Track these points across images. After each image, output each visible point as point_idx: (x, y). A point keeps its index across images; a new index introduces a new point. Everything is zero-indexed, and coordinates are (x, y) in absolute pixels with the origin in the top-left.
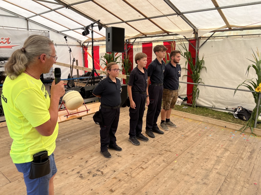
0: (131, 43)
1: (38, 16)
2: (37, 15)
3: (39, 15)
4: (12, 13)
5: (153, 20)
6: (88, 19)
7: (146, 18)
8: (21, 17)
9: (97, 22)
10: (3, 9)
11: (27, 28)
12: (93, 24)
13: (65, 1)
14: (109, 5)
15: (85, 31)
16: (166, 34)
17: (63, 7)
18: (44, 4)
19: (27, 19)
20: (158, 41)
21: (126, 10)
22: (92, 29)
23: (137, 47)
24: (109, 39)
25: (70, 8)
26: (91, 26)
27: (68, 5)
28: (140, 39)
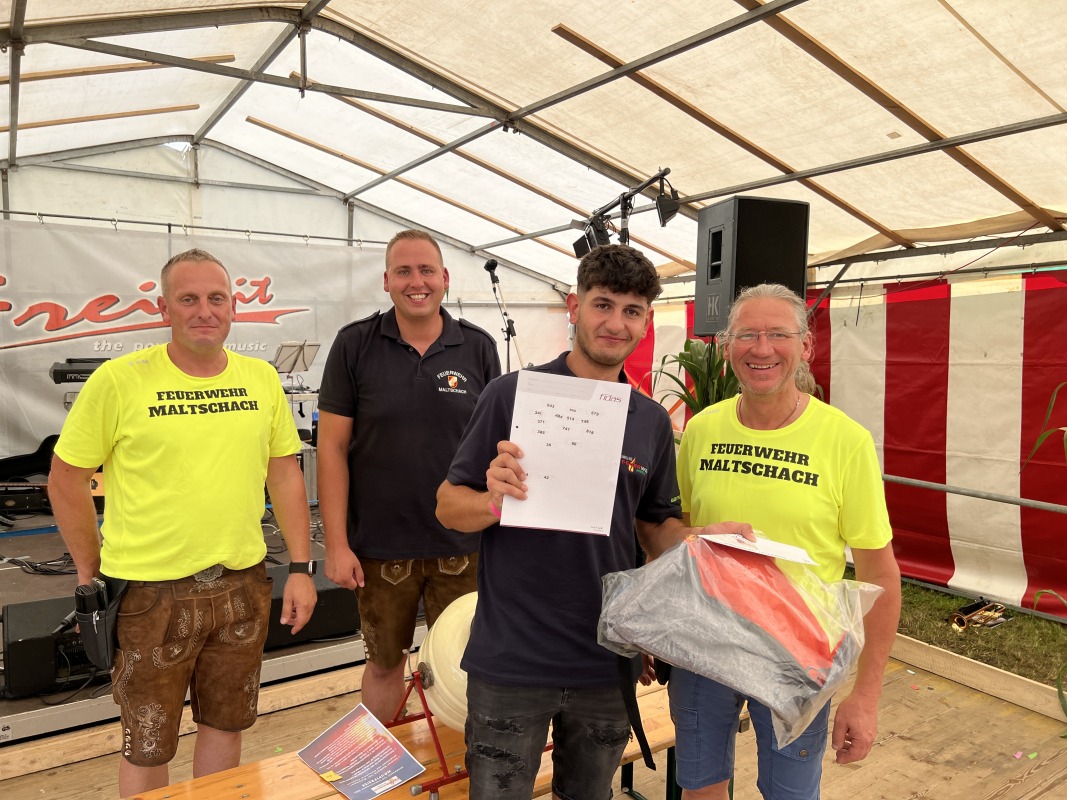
0: (818, 287)
1: (391, 181)
2: (386, 177)
3: (394, 176)
4: (293, 177)
5: (977, 154)
6: (605, 175)
7: (936, 141)
8: (328, 193)
9: (654, 180)
10: (258, 162)
11: (346, 237)
12: (630, 197)
13: (499, 97)
14: (723, 88)
15: (588, 235)
16: (1045, 230)
17: (493, 128)
18: (409, 123)
19: (351, 200)
20: (990, 273)
21: (815, 106)
22: (624, 223)
23: (856, 303)
24: (719, 267)
25: (524, 130)
26: (618, 209)
27: (512, 116)
28: (872, 262)
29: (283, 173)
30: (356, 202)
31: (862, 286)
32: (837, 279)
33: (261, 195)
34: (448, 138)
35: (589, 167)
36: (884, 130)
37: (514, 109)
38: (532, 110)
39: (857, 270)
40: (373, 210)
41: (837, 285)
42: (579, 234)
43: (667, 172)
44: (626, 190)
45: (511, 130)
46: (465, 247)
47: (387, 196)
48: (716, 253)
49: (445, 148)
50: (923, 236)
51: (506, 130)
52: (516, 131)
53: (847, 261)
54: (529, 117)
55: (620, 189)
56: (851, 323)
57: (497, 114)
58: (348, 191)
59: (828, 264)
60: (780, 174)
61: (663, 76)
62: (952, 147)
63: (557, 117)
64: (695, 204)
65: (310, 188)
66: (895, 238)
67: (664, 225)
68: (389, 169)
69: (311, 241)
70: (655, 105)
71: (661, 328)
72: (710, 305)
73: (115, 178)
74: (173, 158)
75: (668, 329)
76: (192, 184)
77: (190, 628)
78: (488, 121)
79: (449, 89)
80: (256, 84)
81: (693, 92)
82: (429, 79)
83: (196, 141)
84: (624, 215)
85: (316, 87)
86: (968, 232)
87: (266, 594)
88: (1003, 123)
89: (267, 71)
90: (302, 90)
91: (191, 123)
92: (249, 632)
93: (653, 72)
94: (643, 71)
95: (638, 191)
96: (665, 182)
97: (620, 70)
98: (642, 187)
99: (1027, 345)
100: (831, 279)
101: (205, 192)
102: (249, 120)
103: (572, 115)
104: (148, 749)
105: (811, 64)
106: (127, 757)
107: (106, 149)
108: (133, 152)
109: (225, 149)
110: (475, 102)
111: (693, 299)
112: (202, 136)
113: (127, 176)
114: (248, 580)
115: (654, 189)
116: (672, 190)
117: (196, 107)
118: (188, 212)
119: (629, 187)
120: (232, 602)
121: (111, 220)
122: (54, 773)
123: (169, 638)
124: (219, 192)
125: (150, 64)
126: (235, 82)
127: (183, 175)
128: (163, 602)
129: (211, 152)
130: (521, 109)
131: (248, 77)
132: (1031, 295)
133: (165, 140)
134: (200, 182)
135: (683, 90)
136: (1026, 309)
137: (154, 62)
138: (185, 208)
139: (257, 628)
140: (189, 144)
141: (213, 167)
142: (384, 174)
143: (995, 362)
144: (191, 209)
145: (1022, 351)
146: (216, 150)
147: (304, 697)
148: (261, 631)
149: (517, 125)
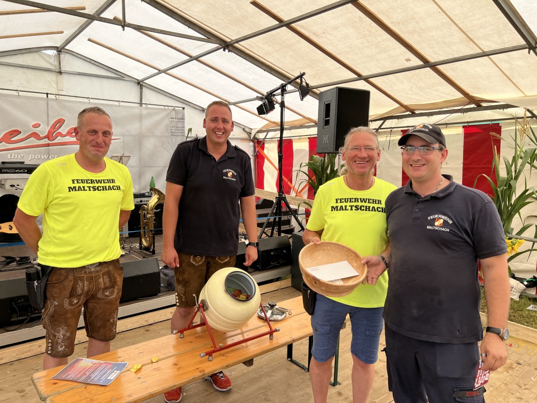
1: (163, 74)
2: (160, 72)
3: (165, 71)
4: (112, 70)
5: (444, 70)
6: (273, 74)
7: (427, 63)
8: (129, 79)
9: (297, 78)
10: (93, 62)
11: (139, 102)
12: (285, 85)
13: (223, 35)
14: (330, 34)
15: (264, 104)
16: (473, 106)
17: (217, 49)
18: (175, 45)
19: (141, 83)
20: (448, 126)
21: (373, 45)
22: (283, 98)
23: (388, 139)
24: (329, 120)
25: (233, 51)
26: (279, 91)
27: (228, 44)
28: (396, 120)
29: (106, 68)
30: (144, 84)
31: (391, 130)
32: (380, 128)
33: (95, 79)
34: (194, 54)
35: (265, 70)
36: (403, 58)
37: (229, 40)
38: (238, 41)
39: (389, 123)
40: (153, 88)
41: (380, 130)
42: (260, 103)
43: (304, 74)
44: (284, 82)
45: (227, 50)
46: (199, 108)
47: (161, 82)
48: (327, 114)
49: (192, 58)
50: (419, 108)
51: (224, 50)
52: (229, 51)
53: (385, 119)
54: (236, 45)
55: (279, 82)
56: (386, 148)
57: (221, 43)
58: (140, 78)
59: (376, 120)
60: (355, 76)
61: (303, 27)
62: (433, 67)
63: (250, 45)
64: (315, 90)
65: (120, 76)
66: (407, 108)
67: (302, 100)
68: (162, 68)
69: (122, 104)
70: (298, 41)
71: (296, 150)
72: (324, 138)
73: (17, 68)
74: (47, 59)
75: (301, 151)
76: (58, 72)
77: (83, 290)
78: (215, 46)
79: (197, 29)
80: (95, 21)
81: (316, 36)
82: (187, 24)
83: (60, 50)
84: (282, 95)
85: (130, 26)
86: (438, 107)
87: (120, 275)
88: (457, 56)
89: (102, 16)
90: (123, 27)
91: (58, 41)
92: (112, 293)
93: (298, 25)
94: (293, 25)
95: (290, 83)
96: (303, 79)
97: (282, 23)
98: (291, 82)
99: (464, 159)
100: (377, 128)
101: (65, 76)
102: (89, 40)
103: (258, 44)
104: (60, 349)
105: (372, 25)
106: (50, 354)
107: (12, 53)
108: (26, 55)
109: (75, 54)
110: (210, 36)
111: (316, 136)
112: (63, 48)
113: (23, 67)
114: (111, 268)
115: (297, 83)
116: (306, 83)
117: (62, 32)
118: (56, 87)
119: (285, 81)
120: (103, 278)
121: (16, 91)
122: (13, 364)
123: (72, 294)
124: (72, 77)
125: (42, 10)
126: (84, 20)
127: (52, 68)
128: (69, 277)
129: (67, 56)
130: (232, 40)
131: (91, 18)
132: (467, 135)
133: (42, 49)
134: (62, 71)
135: (312, 35)
136: (464, 142)
137: (44, 9)
138: (54, 85)
139: (116, 291)
140: (55, 51)
141: (69, 64)
142: (159, 70)
143: (451, 166)
144: (57, 86)
145: (462, 161)
146: (70, 55)
147: (133, 325)
148: (118, 292)
149: (230, 48)
